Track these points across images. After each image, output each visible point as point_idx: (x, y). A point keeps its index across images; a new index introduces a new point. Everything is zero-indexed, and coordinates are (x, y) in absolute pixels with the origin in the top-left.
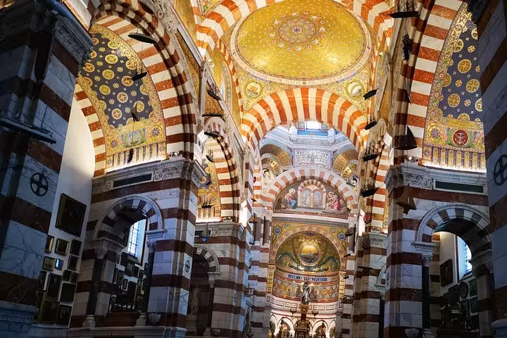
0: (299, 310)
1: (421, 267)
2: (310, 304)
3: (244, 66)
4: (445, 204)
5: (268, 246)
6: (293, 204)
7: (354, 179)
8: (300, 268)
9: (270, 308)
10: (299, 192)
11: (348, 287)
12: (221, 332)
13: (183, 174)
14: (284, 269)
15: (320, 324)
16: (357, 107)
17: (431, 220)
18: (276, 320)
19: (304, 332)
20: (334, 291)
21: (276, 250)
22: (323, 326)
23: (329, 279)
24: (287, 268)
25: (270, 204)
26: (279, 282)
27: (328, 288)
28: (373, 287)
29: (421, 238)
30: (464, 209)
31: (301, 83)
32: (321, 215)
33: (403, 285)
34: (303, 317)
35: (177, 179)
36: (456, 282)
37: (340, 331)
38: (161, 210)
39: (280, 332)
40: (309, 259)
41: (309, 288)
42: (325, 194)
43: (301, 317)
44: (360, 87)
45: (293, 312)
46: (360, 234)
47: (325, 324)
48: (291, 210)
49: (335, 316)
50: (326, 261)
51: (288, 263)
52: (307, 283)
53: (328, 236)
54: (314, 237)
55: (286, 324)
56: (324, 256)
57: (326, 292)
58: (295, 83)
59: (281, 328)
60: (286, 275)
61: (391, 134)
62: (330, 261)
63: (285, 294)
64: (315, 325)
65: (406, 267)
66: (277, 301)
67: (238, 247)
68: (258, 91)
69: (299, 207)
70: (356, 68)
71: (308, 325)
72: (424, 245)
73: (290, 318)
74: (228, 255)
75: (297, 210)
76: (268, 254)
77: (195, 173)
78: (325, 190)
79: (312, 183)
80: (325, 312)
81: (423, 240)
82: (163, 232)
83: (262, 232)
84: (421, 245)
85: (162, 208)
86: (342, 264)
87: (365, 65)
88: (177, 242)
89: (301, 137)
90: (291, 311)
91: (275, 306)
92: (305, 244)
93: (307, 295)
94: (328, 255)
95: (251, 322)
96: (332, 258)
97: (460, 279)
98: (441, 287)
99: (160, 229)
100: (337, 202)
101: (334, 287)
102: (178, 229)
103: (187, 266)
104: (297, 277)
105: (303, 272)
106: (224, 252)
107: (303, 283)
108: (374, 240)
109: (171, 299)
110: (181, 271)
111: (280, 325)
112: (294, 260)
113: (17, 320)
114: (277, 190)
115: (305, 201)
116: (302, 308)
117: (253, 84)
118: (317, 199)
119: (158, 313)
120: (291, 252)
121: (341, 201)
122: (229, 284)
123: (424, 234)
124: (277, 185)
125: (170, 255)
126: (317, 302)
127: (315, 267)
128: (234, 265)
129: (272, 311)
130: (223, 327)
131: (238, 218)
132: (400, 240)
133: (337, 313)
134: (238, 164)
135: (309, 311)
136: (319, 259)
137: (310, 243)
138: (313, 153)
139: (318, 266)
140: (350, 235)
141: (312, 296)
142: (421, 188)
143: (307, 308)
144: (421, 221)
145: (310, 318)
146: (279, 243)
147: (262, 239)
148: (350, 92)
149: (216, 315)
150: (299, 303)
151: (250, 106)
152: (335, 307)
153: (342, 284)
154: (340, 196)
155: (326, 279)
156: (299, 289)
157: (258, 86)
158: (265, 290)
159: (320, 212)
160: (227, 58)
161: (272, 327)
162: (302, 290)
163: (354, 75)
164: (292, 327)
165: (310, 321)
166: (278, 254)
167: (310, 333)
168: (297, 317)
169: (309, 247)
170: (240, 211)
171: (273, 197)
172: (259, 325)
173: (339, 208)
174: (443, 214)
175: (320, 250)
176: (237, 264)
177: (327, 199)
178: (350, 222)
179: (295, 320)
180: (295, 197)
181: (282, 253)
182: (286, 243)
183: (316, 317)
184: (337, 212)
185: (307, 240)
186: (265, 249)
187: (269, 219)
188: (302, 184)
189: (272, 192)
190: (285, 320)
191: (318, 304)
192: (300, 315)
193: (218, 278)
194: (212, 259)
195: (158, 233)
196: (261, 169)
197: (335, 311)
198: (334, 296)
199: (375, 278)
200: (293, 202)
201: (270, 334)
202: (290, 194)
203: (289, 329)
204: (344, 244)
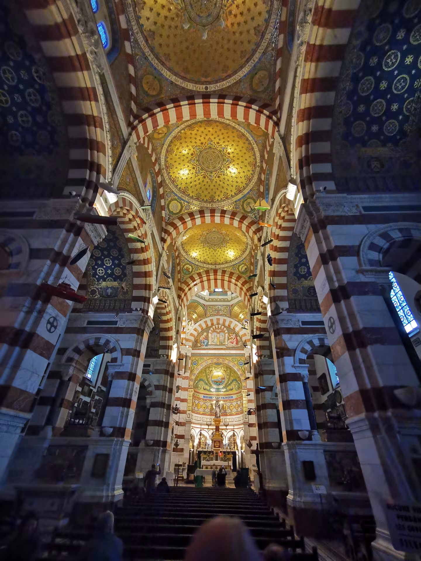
0: (213, 423)
1: (301, 382)
2: (221, 417)
3: (184, 254)
4: (311, 335)
5: (187, 374)
6: (205, 344)
7: (246, 322)
8: (212, 390)
9: (190, 422)
10: (210, 334)
11: (250, 401)
12: (153, 443)
13: (140, 325)
14: (200, 391)
15: (231, 433)
16: (245, 278)
17: (303, 348)
18: (195, 432)
19: (219, 441)
20: (239, 406)
21: (193, 377)
22: (234, 435)
23: (235, 397)
24: (202, 391)
25: (191, 344)
26: (197, 402)
27: (234, 404)
28: (269, 400)
29: (298, 362)
30: (324, 338)
31: (214, 267)
32: (225, 349)
33: (291, 398)
34: (217, 429)
35: (136, 328)
36: (331, 391)
37: (249, 438)
38: (121, 349)
39: (200, 443)
40: (217, 383)
41: (219, 405)
42: (227, 335)
43: (216, 429)
44: (246, 267)
45: (208, 425)
46: (255, 362)
47: (236, 433)
48: (204, 347)
49: (242, 426)
50: (231, 383)
51: (202, 387)
52: (218, 401)
53: (231, 364)
54: (221, 366)
55: (204, 436)
56: (229, 379)
57: (233, 407)
58: (210, 266)
59: (200, 439)
60: (201, 396)
61: (266, 296)
62: (234, 383)
63: (201, 410)
64: (227, 435)
65: (290, 384)
66: (195, 417)
67: (169, 377)
68: (190, 270)
69: (210, 345)
70: (244, 256)
71: (221, 435)
72: (302, 367)
73: (206, 430)
74: (162, 383)
75: (209, 347)
76: (188, 380)
77: (148, 325)
78: (226, 331)
79: (218, 327)
80: (234, 423)
81: (300, 363)
82: (121, 365)
83: (184, 364)
84: (299, 367)
85: (122, 348)
86: (244, 384)
87: (248, 255)
88: (131, 374)
89: (212, 297)
90: (207, 425)
91: (193, 421)
92: (214, 371)
93: (218, 410)
94: (232, 378)
95: (175, 435)
96: (235, 380)
97: (334, 388)
98: (322, 396)
99: (119, 362)
100: (235, 339)
101: (239, 402)
102: (132, 365)
103: (135, 391)
104: (210, 397)
105: (214, 393)
106: (159, 381)
107: (214, 402)
108: (265, 364)
109: (122, 417)
110: (131, 395)
111: (199, 436)
112: (206, 384)
113: (14, 424)
114: (195, 333)
115: (214, 341)
116: (215, 421)
117: (188, 266)
118: (222, 338)
119: (111, 427)
120: (205, 378)
121: (238, 338)
122: (162, 405)
123: (300, 359)
124: (195, 330)
125: (124, 383)
126: (226, 415)
127: (223, 388)
128: (166, 391)
129: (192, 425)
130: (156, 439)
131: (170, 356)
132: (283, 365)
133: (244, 423)
134: (174, 317)
135: (221, 424)
136: (226, 382)
137: (218, 370)
138: (218, 307)
139: (225, 387)
140: (248, 363)
141: (222, 411)
142: (292, 327)
143: (220, 421)
144: (296, 350)
145: (222, 429)
146: (196, 372)
147: (183, 370)
148: (240, 270)
149: (150, 429)
150: (214, 417)
151: (184, 279)
152: (241, 418)
153: (245, 399)
154: (237, 335)
155: (232, 397)
156: (212, 407)
157: (190, 267)
158: (185, 409)
159: (224, 347)
160: (175, 248)
161: (192, 438)
162: (214, 407)
163: (242, 260)
164: (208, 437)
165: (223, 431)
166: (195, 381)
167: (224, 442)
168: (212, 429)
169: (218, 373)
170: (172, 351)
171: (192, 339)
172: (182, 437)
173: (237, 344)
174: (310, 343)
175: (225, 375)
176: (168, 390)
177: (228, 338)
178: (246, 352)
179: (211, 432)
180: (207, 338)
181: (198, 379)
182: (201, 372)
183: (228, 427)
184: (237, 346)
185: (216, 369)
186: (186, 377)
187: (189, 354)
188: (212, 329)
189: (192, 335)
190: (203, 432)
191: (228, 417)
192: (215, 427)
193: (154, 400)
194: (149, 385)
195: (117, 365)
196: (187, 319)
197: (242, 422)
198: (239, 410)
199: (270, 393)
200: (206, 341)
201: (191, 444)
202: (203, 336)
203: (206, 438)
204: (243, 369)
